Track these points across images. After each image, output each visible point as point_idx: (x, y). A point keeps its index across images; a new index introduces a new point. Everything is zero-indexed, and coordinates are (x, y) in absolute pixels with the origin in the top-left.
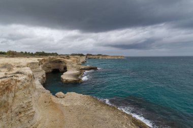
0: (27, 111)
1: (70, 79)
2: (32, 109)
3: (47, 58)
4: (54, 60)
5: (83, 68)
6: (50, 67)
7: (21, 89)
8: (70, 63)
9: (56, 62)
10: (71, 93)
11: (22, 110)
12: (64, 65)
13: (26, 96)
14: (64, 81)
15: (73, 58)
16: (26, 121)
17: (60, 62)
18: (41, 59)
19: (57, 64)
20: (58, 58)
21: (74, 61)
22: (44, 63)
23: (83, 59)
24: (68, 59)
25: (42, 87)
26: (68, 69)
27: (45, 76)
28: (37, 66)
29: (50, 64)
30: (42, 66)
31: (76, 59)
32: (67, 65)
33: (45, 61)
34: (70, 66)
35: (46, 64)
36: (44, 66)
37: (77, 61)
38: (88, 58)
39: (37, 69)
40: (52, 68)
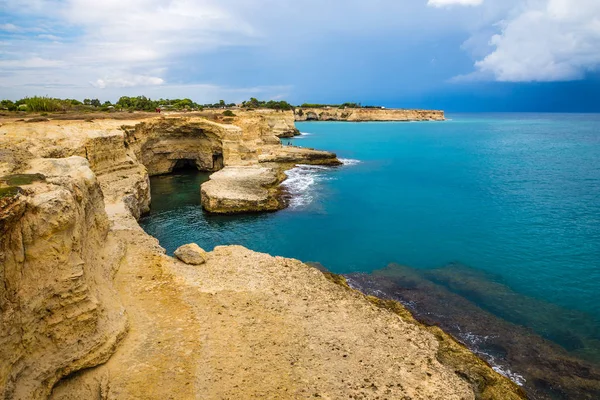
0: (70, 306)
1: (234, 196)
2: (86, 301)
3: (151, 119)
4: (178, 125)
5: (283, 155)
6: (166, 154)
7: (44, 236)
8: (234, 138)
9: (186, 135)
10: (231, 248)
11: (54, 303)
12: (214, 144)
13: (63, 258)
14: (212, 203)
15: (246, 119)
16: (71, 340)
17: (198, 133)
18: (133, 123)
19: (189, 142)
20: (194, 120)
21: (249, 128)
22: (143, 138)
23: (285, 121)
24: (228, 121)
25: (133, 224)
26: (226, 162)
27: (145, 186)
28: (120, 148)
29: (163, 142)
30: (137, 148)
31: (257, 120)
32: (224, 146)
33: (147, 131)
34: (233, 147)
35: (151, 140)
36: (145, 149)
37: (261, 129)
38: (305, 117)
39: (118, 161)
40: (172, 157)
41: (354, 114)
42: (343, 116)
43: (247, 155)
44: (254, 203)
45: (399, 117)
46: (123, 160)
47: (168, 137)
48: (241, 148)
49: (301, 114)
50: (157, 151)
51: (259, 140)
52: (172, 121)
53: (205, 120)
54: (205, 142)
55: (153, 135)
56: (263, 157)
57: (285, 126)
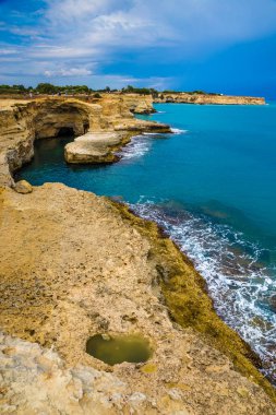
3: (39, 100)
4: (59, 104)
5: (132, 125)
6: (53, 124)
8: (97, 113)
9: (65, 111)
12: (84, 117)
15: (108, 100)
17: (73, 109)
18: (25, 102)
19: (67, 115)
20: (69, 100)
21: (111, 107)
22: (34, 113)
23: (145, 102)
24: (94, 102)
27: (27, 144)
28: (11, 119)
29: (50, 116)
30: (30, 119)
31: (117, 101)
32: (90, 118)
33: (37, 108)
34: (95, 120)
35: (41, 114)
36: (36, 120)
37: (120, 107)
38: (165, 100)
39: (9, 128)
40: (56, 125)
41: (200, 99)
42: (192, 100)
43: (106, 125)
44: (97, 157)
45: (232, 101)
46: (13, 127)
47: (53, 113)
48: (101, 120)
49: (162, 98)
50: (45, 121)
51: (118, 115)
52: (55, 101)
53: (78, 101)
54: (78, 116)
55: (42, 111)
56: (118, 127)
57: (145, 106)
